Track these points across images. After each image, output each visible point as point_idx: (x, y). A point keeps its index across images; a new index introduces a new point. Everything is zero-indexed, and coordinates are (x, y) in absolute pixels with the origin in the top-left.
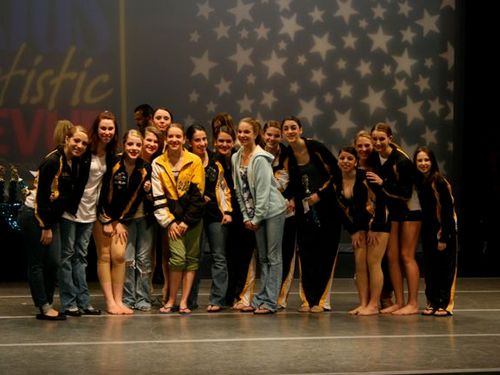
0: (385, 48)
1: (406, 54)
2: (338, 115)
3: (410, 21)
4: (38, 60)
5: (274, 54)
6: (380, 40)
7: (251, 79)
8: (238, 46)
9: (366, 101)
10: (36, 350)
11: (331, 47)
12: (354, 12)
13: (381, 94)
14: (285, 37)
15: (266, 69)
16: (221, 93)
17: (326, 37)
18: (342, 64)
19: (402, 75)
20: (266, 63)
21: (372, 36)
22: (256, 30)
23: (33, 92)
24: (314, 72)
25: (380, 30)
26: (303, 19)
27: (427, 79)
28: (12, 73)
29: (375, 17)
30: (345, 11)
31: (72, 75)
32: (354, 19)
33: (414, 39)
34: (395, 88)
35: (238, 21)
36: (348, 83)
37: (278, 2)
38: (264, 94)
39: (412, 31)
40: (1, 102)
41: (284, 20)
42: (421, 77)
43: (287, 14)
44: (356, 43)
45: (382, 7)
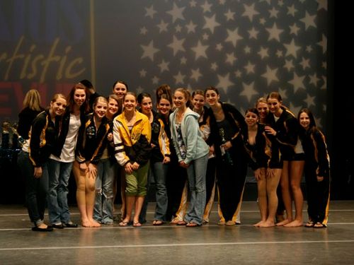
0: (278, 38)
1: (293, 43)
2: (245, 85)
3: (296, 20)
4: (33, 47)
5: (199, 43)
6: (275, 33)
7: (183, 61)
8: (175, 37)
9: (265, 75)
10: (32, 253)
11: (240, 38)
12: (256, 13)
13: (275, 71)
14: (208, 31)
15: (194, 54)
16: (162, 70)
17: (236, 30)
18: (247, 50)
19: (291, 57)
20: (195, 49)
21: (268, 30)
22: (187, 26)
23: (29, 70)
24: (228, 55)
25: (275, 25)
26: (221, 18)
27: (308, 60)
28: (15, 57)
29: (271, 16)
30: (250, 12)
31: (57, 58)
32: (256, 18)
33: (298, 32)
34: (285, 66)
35: (174, 19)
36: (252, 63)
37: (203, 6)
38: (193, 71)
39: (298, 26)
40: (6, 77)
41: (207, 19)
42: (303, 59)
43: (209, 15)
44: (258, 35)
45: (276, 9)
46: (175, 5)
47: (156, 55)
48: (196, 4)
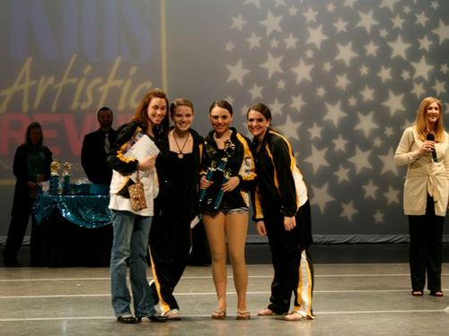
0: (403, 55)
1: (423, 60)
2: (361, 116)
3: (427, 30)
4: (88, 69)
5: (302, 62)
6: (400, 48)
7: (281, 85)
8: (269, 55)
9: (386, 104)
11: (354, 55)
12: (375, 22)
13: (401, 97)
14: (312, 46)
15: (295, 76)
16: (254, 98)
17: (350, 45)
18: (364, 70)
19: (420, 80)
20: (295, 70)
21: (391, 44)
22: (286, 40)
23: (83, 98)
24: (339, 77)
25: (399, 39)
26: (329, 30)
27: (443, 83)
28: (65, 81)
29: (395, 26)
30: (367, 21)
31: (119, 83)
32: (375, 29)
33: (430, 47)
34: (413, 91)
35: (269, 32)
36: (371, 88)
37: (305, 14)
38: (294, 98)
39: (429, 39)
40: (54, 108)
41: (310, 30)
42: (437, 82)
43: (314, 25)
44: (377, 52)
45: (402, 18)
46: (270, 13)
47: (246, 78)
48: (297, 12)
